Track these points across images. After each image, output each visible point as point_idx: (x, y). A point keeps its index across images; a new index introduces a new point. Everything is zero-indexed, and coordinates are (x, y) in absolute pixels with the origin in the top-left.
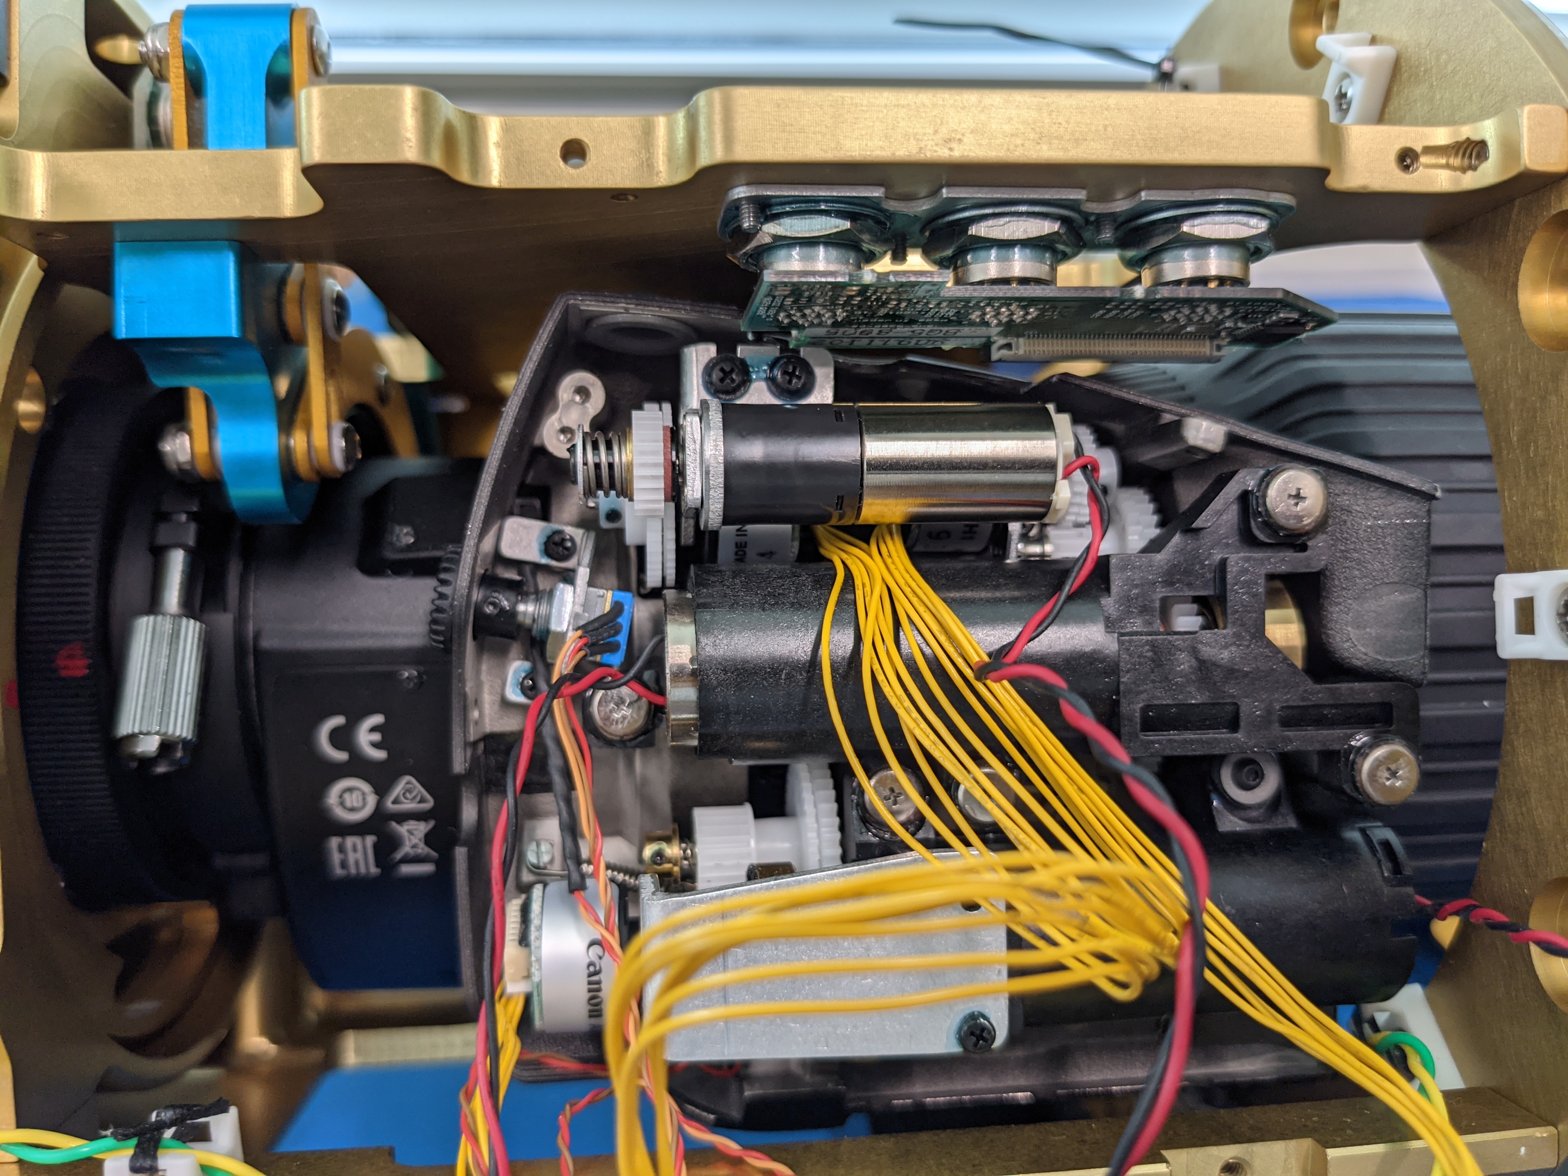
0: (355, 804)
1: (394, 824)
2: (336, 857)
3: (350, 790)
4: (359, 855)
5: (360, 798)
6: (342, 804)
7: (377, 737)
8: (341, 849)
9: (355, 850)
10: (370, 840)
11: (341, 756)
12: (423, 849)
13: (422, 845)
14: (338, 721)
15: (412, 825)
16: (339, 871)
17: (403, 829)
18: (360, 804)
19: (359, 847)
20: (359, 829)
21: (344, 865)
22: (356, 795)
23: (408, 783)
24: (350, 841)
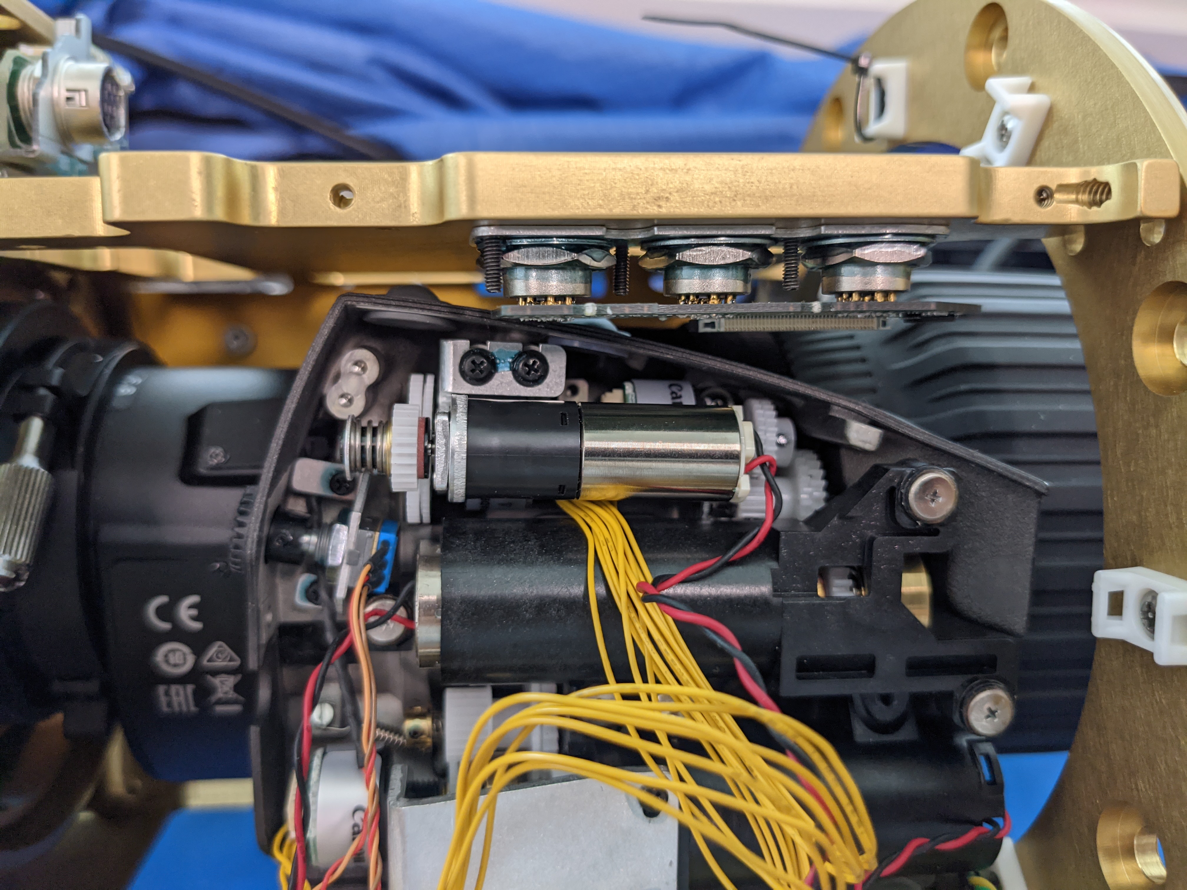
0: (178, 662)
1: (209, 677)
2: (163, 699)
3: (173, 651)
4: (182, 698)
5: (182, 657)
6: (167, 661)
7: (194, 612)
8: (167, 693)
9: (178, 694)
10: (190, 688)
11: (165, 626)
12: (232, 695)
13: (232, 692)
14: (162, 600)
15: (223, 677)
16: (165, 709)
17: (216, 681)
18: (181, 662)
19: (182, 692)
20: (182, 680)
21: (169, 704)
22: (178, 654)
23: (220, 647)
24: (174, 688)
